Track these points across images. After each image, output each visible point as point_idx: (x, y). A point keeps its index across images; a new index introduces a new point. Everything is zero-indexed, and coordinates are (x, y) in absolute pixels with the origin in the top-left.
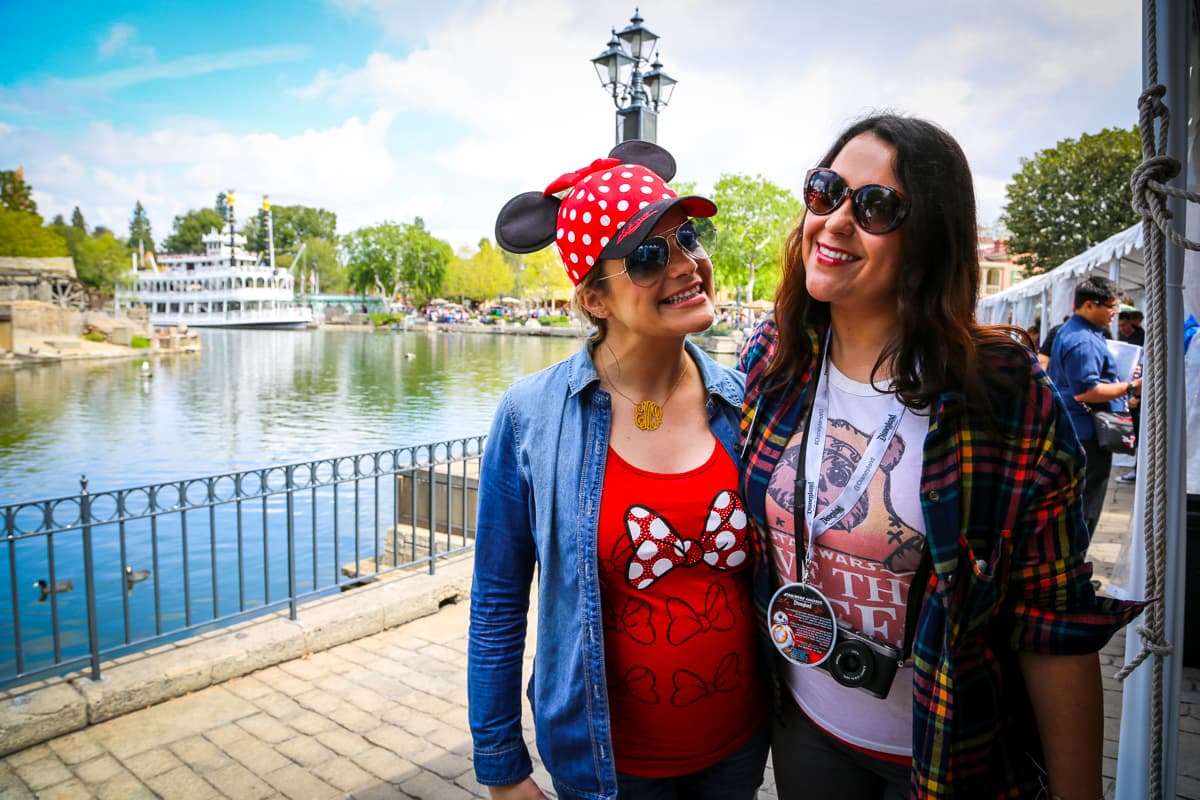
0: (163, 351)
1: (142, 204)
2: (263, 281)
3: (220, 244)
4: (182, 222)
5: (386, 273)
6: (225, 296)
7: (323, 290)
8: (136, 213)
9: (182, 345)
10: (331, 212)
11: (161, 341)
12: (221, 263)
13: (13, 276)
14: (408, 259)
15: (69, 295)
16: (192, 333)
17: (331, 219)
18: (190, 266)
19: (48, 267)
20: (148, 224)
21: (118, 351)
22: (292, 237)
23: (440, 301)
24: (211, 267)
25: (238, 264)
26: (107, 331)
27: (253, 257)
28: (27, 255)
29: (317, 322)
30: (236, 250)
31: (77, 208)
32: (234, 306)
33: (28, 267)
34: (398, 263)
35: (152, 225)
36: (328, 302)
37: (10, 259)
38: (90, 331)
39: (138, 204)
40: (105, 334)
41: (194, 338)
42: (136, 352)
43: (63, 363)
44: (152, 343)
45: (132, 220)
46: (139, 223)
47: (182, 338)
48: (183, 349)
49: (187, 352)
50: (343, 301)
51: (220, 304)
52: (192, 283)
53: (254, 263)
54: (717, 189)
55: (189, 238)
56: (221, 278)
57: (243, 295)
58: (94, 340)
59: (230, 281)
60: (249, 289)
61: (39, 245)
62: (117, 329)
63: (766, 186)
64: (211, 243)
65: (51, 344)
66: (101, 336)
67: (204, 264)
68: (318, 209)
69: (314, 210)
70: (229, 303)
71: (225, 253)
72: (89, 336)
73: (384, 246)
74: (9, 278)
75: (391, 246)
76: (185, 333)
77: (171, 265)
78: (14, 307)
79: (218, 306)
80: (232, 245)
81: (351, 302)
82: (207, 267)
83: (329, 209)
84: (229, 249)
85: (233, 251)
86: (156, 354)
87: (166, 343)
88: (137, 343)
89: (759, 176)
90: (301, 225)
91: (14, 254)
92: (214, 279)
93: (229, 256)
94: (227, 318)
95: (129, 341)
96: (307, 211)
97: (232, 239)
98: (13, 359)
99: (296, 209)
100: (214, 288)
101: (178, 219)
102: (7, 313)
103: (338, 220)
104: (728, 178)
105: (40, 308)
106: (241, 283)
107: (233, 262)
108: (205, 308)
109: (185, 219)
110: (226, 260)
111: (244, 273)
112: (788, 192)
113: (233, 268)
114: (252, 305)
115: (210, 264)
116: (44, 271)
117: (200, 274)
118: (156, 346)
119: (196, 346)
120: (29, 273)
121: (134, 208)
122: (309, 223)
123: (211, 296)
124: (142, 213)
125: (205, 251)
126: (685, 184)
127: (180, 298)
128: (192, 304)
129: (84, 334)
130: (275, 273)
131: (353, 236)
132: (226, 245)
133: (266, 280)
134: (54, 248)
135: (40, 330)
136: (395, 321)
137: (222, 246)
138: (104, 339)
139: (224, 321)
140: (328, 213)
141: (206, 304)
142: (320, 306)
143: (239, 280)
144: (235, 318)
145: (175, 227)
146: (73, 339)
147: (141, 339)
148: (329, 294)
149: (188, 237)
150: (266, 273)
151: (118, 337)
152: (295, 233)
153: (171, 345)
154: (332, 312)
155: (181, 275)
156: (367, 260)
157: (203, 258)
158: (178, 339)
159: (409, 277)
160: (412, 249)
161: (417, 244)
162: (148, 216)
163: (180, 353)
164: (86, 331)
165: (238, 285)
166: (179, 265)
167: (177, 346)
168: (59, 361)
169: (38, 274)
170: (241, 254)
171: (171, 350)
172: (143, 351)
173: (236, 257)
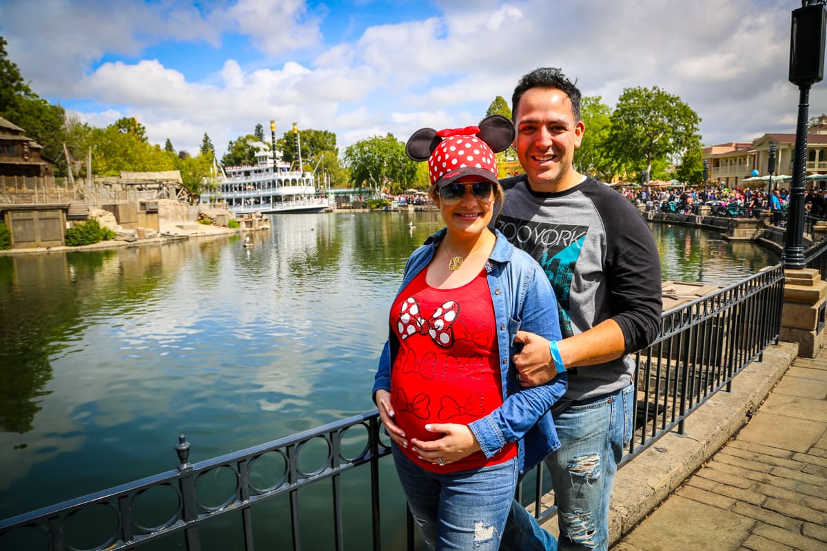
0: (248, 229)
1: (208, 135)
2: (296, 181)
3: (266, 157)
4: (234, 145)
5: (377, 173)
6: (270, 192)
7: (332, 185)
8: (204, 141)
9: (259, 225)
10: (332, 133)
11: (246, 222)
12: (267, 170)
13: (146, 184)
14: (391, 162)
15: (180, 196)
16: (265, 217)
17: (332, 138)
18: (247, 174)
19: (166, 178)
20: (212, 148)
21: (222, 230)
22: (307, 151)
23: (412, 190)
24: (261, 174)
25: (279, 170)
26: (212, 217)
27: (288, 165)
28: (151, 170)
29: (332, 208)
30: (277, 161)
31: (168, 140)
32: (277, 199)
33: (154, 178)
34: (386, 165)
35: (215, 148)
36: (337, 194)
37: (143, 173)
38: (202, 218)
39: (206, 135)
40: (212, 219)
41: (266, 220)
42: (231, 231)
43: (190, 239)
44: (241, 224)
45: (202, 145)
46: (207, 147)
47: (259, 220)
48: (261, 227)
49: (263, 229)
50: (349, 193)
51: (269, 197)
52: (249, 184)
53: (288, 169)
54: (621, 100)
55: (241, 156)
56: (268, 180)
57: (284, 191)
58: (205, 223)
59: (274, 182)
60: (287, 187)
61: (158, 163)
62: (218, 216)
63: (659, 95)
64: (260, 157)
65: (181, 227)
66: (209, 220)
67: (256, 172)
68: (323, 131)
69: (321, 132)
70: (273, 197)
71: (270, 164)
72: (202, 221)
73: (375, 154)
74: (143, 186)
75: (381, 153)
76: (261, 217)
77: (234, 173)
78: (159, 204)
79: (267, 199)
80: (274, 157)
81: (353, 193)
82: (258, 174)
83: (331, 131)
84: (272, 161)
85: (275, 162)
86: (244, 231)
87: (250, 224)
88: (232, 225)
89: (654, 88)
90: (312, 143)
91: (144, 170)
92: (264, 181)
93: (273, 165)
94: (273, 207)
95: (227, 224)
96: (317, 133)
97: (274, 154)
98: (160, 237)
99: (310, 131)
100: (264, 188)
101: (231, 143)
102: (155, 208)
103: (337, 138)
104: (631, 91)
105: (170, 204)
106: (281, 183)
107: (275, 169)
108: (258, 201)
109: (236, 143)
110: (271, 168)
111: (284, 176)
112: (678, 98)
113: (276, 173)
114: (289, 198)
115: (260, 171)
116: (164, 180)
117: (254, 178)
118: (243, 226)
119: (267, 226)
120: (155, 181)
121: (203, 137)
122: (318, 141)
123: (261, 193)
124: (208, 141)
125: (257, 162)
126: (593, 98)
127: (242, 195)
128: (248, 199)
129: (199, 220)
130: (303, 175)
131: (354, 148)
132: (270, 158)
133: (297, 180)
134: (167, 165)
135: (171, 218)
136: (385, 205)
137: (268, 159)
138: (211, 223)
139: (271, 210)
140: (330, 133)
141: (259, 198)
142: (332, 197)
143: (280, 181)
144: (279, 207)
145: (229, 149)
146: (193, 223)
147: (234, 222)
148: (337, 188)
149: (239, 155)
150: (297, 175)
151: (220, 221)
152: (309, 149)
153: (253, 226)
154: (341, 199)
155: (241, 180)
156: (363, 163)
157: (255, 168)
158: (257, 222)
159: (392, 175)
160: (395, 155)
161: (398, 151)
162: (212, 143)
163: (259, 230)
164: (200, 218)
165: (279, 185)
166: (240, 173)
167: (256, 226)
168: (188, 238)
169: (160, 183)
170: (280, 164)
171: (253, 229)
172: (236, 230)
173: (277, 166)
